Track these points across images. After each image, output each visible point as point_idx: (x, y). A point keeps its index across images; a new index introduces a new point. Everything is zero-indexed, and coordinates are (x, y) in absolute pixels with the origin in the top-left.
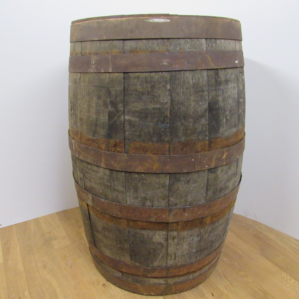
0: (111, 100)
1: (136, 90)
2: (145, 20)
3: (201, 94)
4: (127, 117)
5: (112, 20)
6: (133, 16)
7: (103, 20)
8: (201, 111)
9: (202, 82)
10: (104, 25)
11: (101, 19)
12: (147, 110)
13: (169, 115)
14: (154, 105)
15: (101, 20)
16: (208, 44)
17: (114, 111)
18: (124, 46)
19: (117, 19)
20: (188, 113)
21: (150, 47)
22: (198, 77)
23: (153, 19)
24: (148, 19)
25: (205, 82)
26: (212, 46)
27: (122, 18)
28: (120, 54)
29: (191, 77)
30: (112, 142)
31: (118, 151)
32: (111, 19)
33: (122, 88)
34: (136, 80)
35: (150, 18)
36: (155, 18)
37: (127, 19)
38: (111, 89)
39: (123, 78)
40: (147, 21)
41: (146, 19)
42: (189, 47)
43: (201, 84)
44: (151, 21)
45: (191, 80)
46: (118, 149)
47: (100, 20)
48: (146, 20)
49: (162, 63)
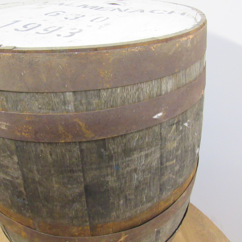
3: (69, 174)
8: (71, 195)
9: (70, 159)
13: (23, 191)
16: (81, 101)
20: (51, 195)
22: (62, 152)
25: (76, 159)
26: (89, 103)
29: (48, 152)
42: (40, 106)
43: (68, 162)
45: (49, 156)
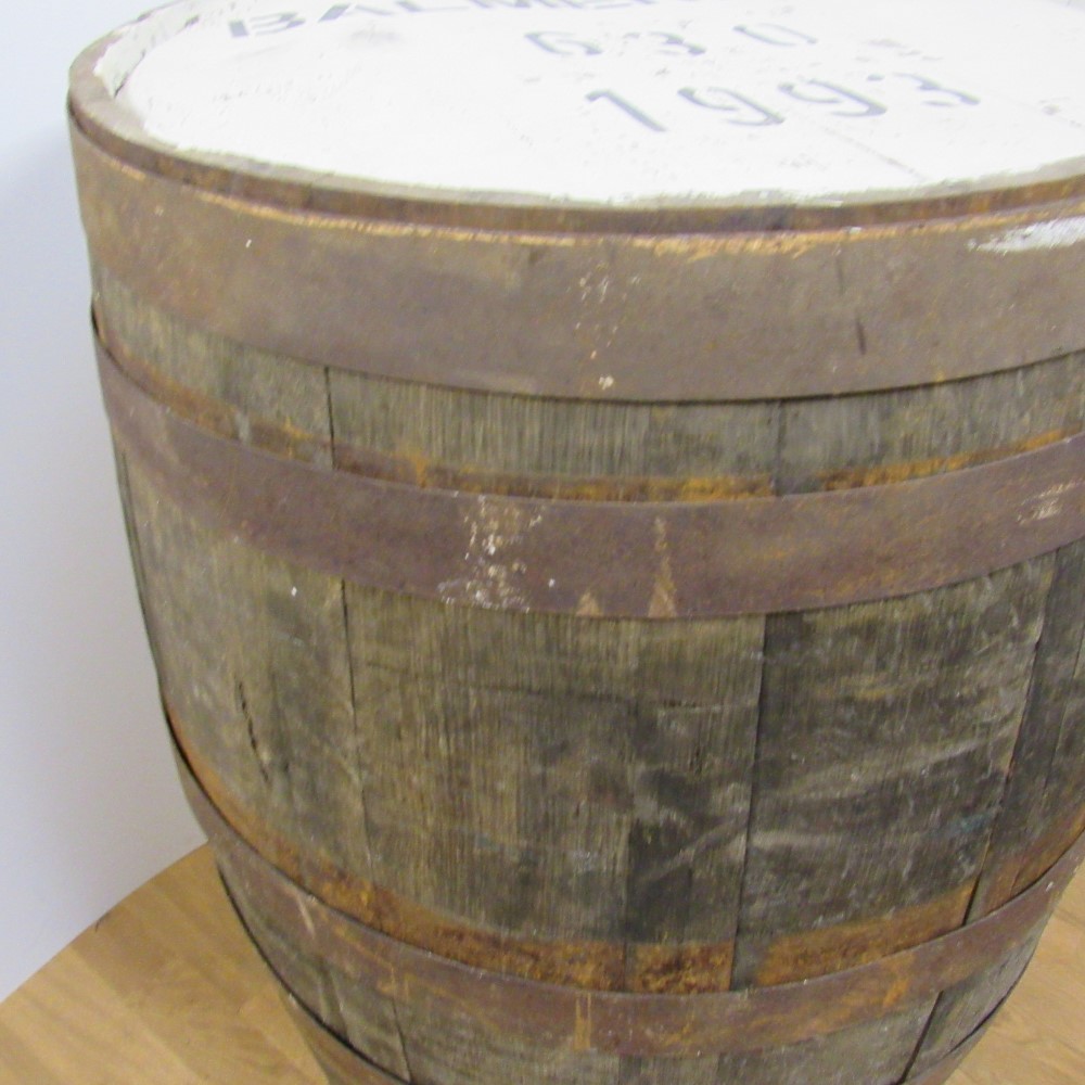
0: (654, 768)
1: (849, 701)
2: (971, 244)
4: (765, 840)
5: (692, 252)
6: (882, 212)
7: (586, 241)
10: (604, 288)
11: (562, 230)
12: (901, 782)
14: (944, 747)
15: (567, 241)
17: (682, 822)
18: (781, 442)
19: (735, 243)
21: (973, 427)
23: (1029, 230)
24: (998, 231)
27: (783, 236)
28: (746, 500)
30: (651, 953)
31: (689, 988)
32: (675, 244)
33: (752, 701)
34: (853, 645)
35: (1010, 226)
36: (1046, 220)
37: (832, 246)
38: (662, 713)
39: (761, 642)
40: (990, 246)
41: (981, 235)
44: (1013, 243)
46: (693, 980)
47: (552, 241)
48: (979, 241)
49: (1032, 512)
